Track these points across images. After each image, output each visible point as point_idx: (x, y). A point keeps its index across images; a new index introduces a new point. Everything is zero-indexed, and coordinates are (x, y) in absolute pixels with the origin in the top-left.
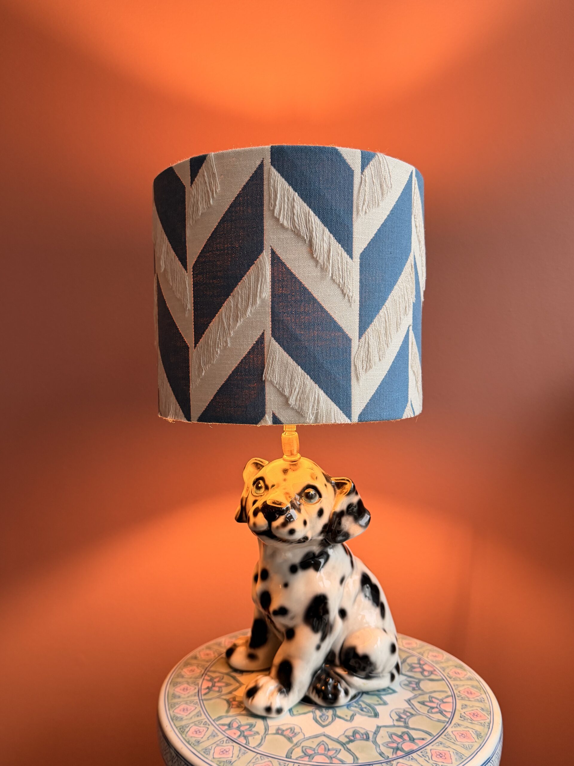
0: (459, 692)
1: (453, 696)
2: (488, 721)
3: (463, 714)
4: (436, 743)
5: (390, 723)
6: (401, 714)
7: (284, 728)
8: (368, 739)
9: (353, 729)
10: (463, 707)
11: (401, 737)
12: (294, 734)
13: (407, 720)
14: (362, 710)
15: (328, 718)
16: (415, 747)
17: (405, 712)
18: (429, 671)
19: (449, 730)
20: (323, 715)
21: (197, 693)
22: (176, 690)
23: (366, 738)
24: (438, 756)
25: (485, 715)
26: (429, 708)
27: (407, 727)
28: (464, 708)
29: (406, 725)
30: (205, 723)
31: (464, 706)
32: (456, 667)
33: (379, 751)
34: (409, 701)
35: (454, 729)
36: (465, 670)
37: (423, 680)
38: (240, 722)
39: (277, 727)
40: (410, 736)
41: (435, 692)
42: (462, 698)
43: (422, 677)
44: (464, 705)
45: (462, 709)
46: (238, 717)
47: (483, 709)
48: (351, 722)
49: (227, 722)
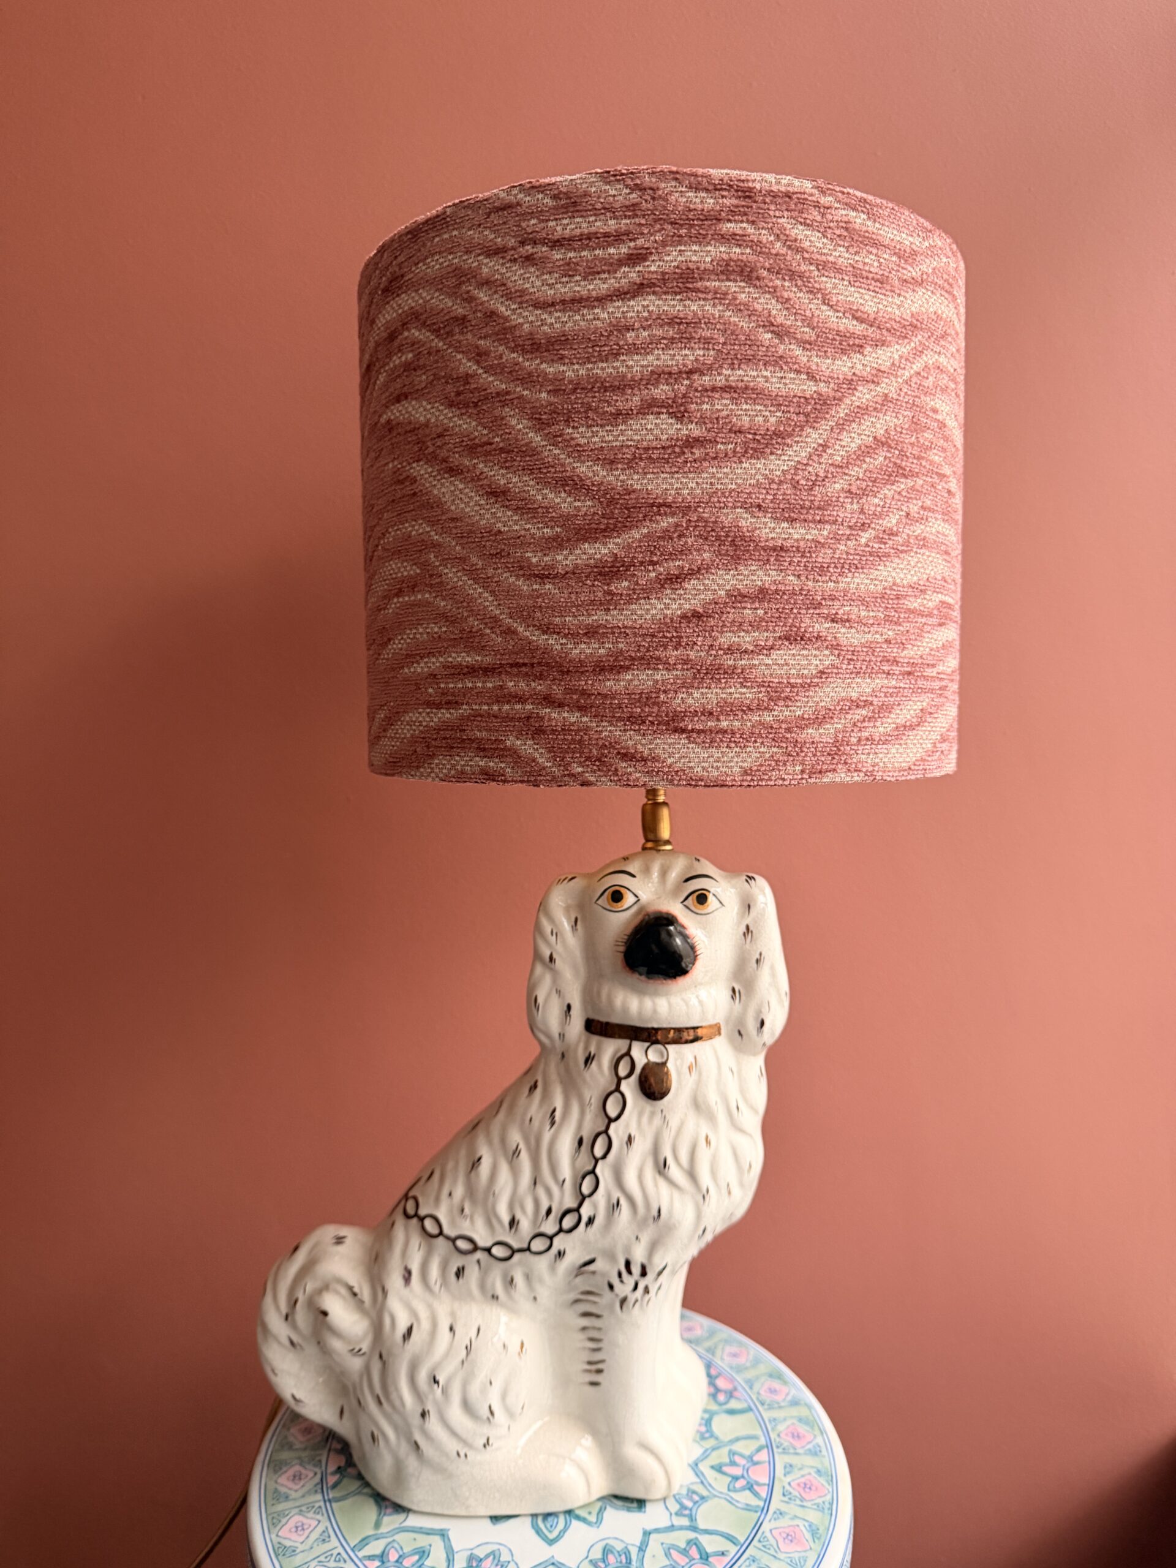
0: (779, 1435)
1: (769, 1446)
2: (829, 1497)
3: (787, 1487)
4: (745, 1560)
5: (665, 1522)
6: (684, 1497)
7: (481, 1553)
8: (629, 1563)
9: (603, 1543)
10: (787, 1470)
11: (684, 1552)
13: (694, 1512)
15: (557, 1523)
17: (690, 1494)
18: (725, 1392)
19: (766, 1527)
21: (320, 1486)
22: (280, 1481)
23: (627, 1562)
25: (823, 1485)
26: (730, 1479)
27: (694, 1529)
28: (789, 1473)
29: (691, 1524)
30: (337, 1559)
31: (789, 1468)
32: (771, 1376)
34: (695, 1466)
35: (773, 1524)
36: (785, 1383)
37: (717, 1414)
38: (402, 1548)
39: (469, 1552)
40: (701, 1548)
41: (737, 1439)
42: (784, 1449)
43: (714, 1408)
44: (788, 1465)
45: (785, 1475)
46: (397, 1537)
47: (819, 1472)
48: (598, 1527)
49: (378, 1552)
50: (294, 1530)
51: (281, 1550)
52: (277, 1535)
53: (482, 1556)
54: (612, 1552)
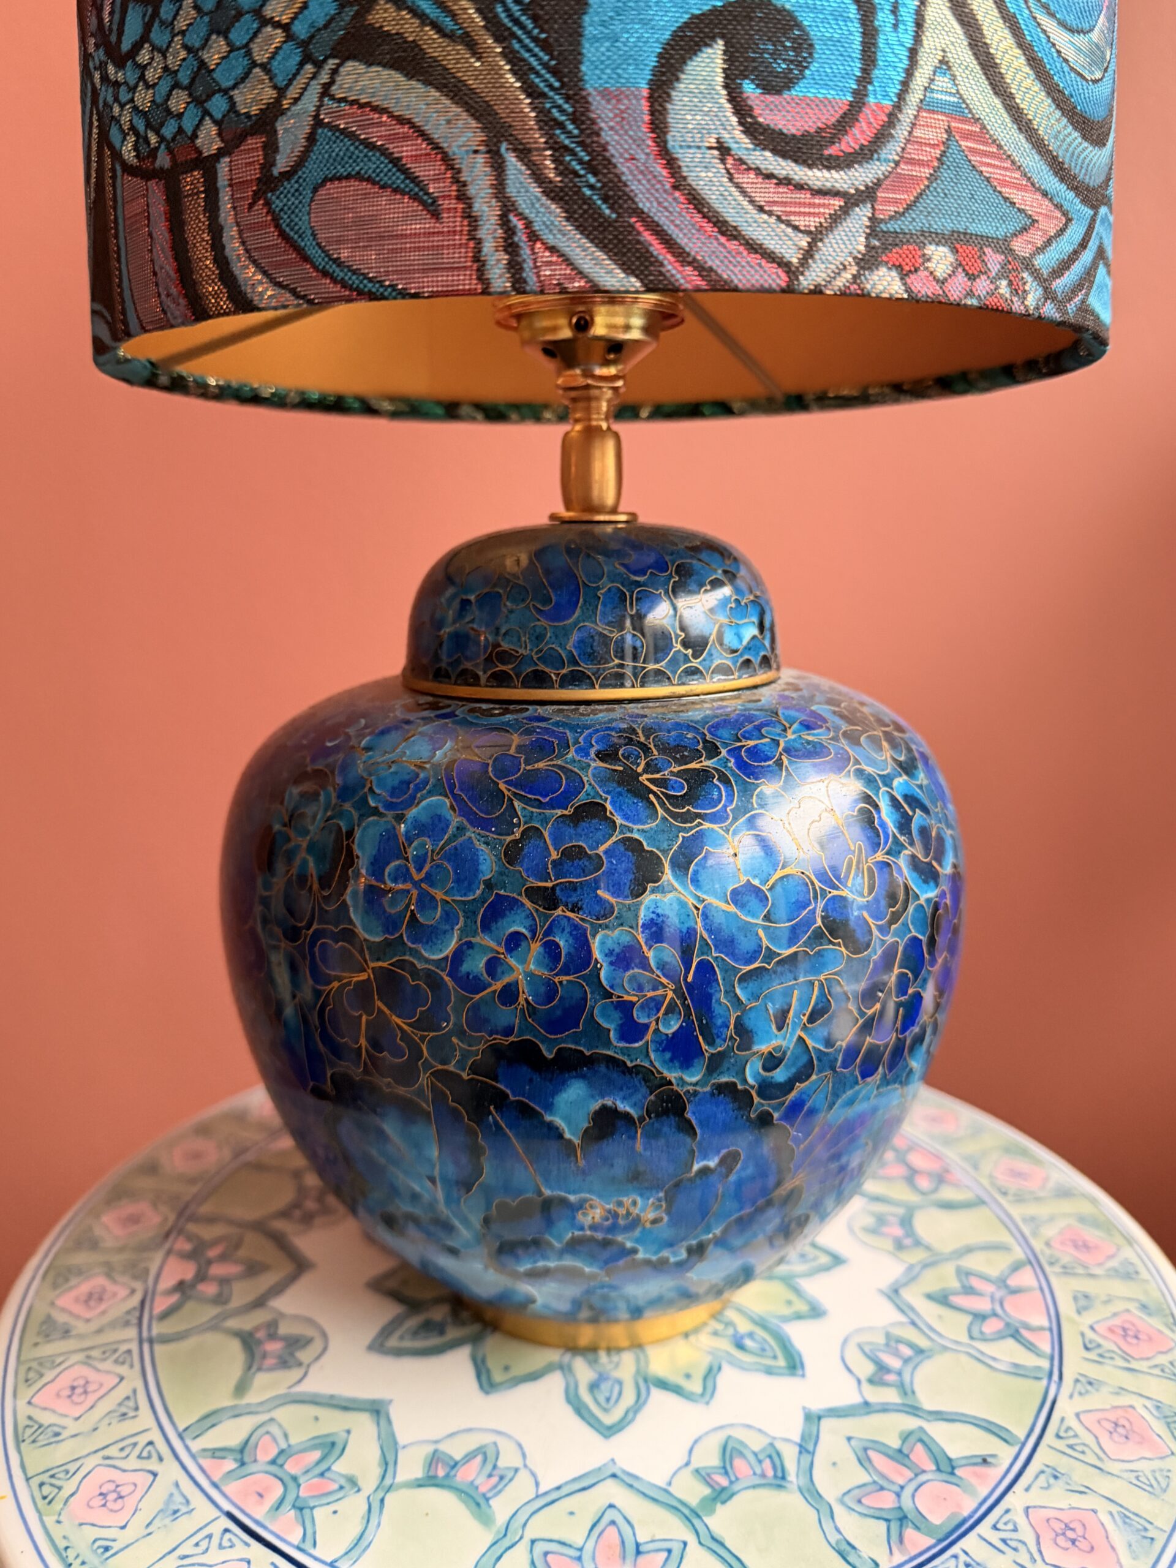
0: (1048, 1244)
1: (1033, 1261)
3: (1090, 1335)
4: (1037, 1477)
5: (850, 1396)
6: (880, 1350)
7: (456, 1450)
8: (780, 1479)
9: (721, 1437)
10: (1081, 1303)
11: (900, 1456)
12: (495, 1480)
13: (907, 1377)
14: (740, 1346)
15: (620, 1394)
16: (968, 1506)
17: (893, 1344)
18: (929, 1174)
19: (1065, 1408)
20: (602, 1378)
21: (137, 1314)
22: (60, 1302)
23: (775, 1476)
24: (1061, 1541)
25: (1160, 1332)
26: (968, 1319)
27: (914, 1410)
28: (1086, 1308)
29: (906, 1402)
30: (145, 1454)
31: (1084, 1302)
33: (834, 1537)
34: (894, 1293)
35: (1080, 1404)
37: (920, 1207)
38: (286, 1436)
39: (430, 1449)
40: (935, 1449)
41: (969, 1250)
42: (1064, 1267)
43: (912, 1198)
44: (1079, 1295)
45: (1079, 1312)
46: (281, 1414)
47: (1144, 1307)
48: (707, 1403)
49: (235, 1441)
50: (68, 1392)
51: (29, 1431)
52: (29, 1403)
53: (458, 1457)
54: (741, 1454)
